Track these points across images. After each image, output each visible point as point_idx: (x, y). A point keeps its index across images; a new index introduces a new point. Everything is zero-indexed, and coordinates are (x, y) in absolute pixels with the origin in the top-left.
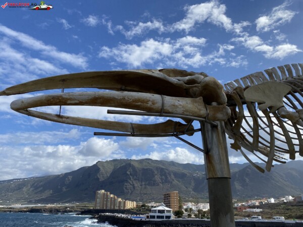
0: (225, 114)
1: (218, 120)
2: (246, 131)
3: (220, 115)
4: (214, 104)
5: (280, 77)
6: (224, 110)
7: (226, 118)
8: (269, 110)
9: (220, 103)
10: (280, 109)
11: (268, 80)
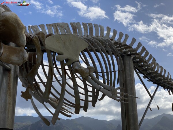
0: (20, 58)
1: (11, 63)
2: (42, 81)
3: (14, 58)
4: (12, 44)
5: (82, 33)
6: (21, 54)
7: (21, 62)
8: (65, 62)
9: (18, 45)
10: (75, 63)
11: (71, 33)
